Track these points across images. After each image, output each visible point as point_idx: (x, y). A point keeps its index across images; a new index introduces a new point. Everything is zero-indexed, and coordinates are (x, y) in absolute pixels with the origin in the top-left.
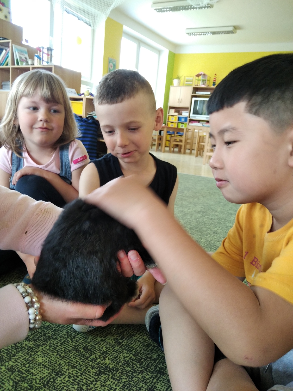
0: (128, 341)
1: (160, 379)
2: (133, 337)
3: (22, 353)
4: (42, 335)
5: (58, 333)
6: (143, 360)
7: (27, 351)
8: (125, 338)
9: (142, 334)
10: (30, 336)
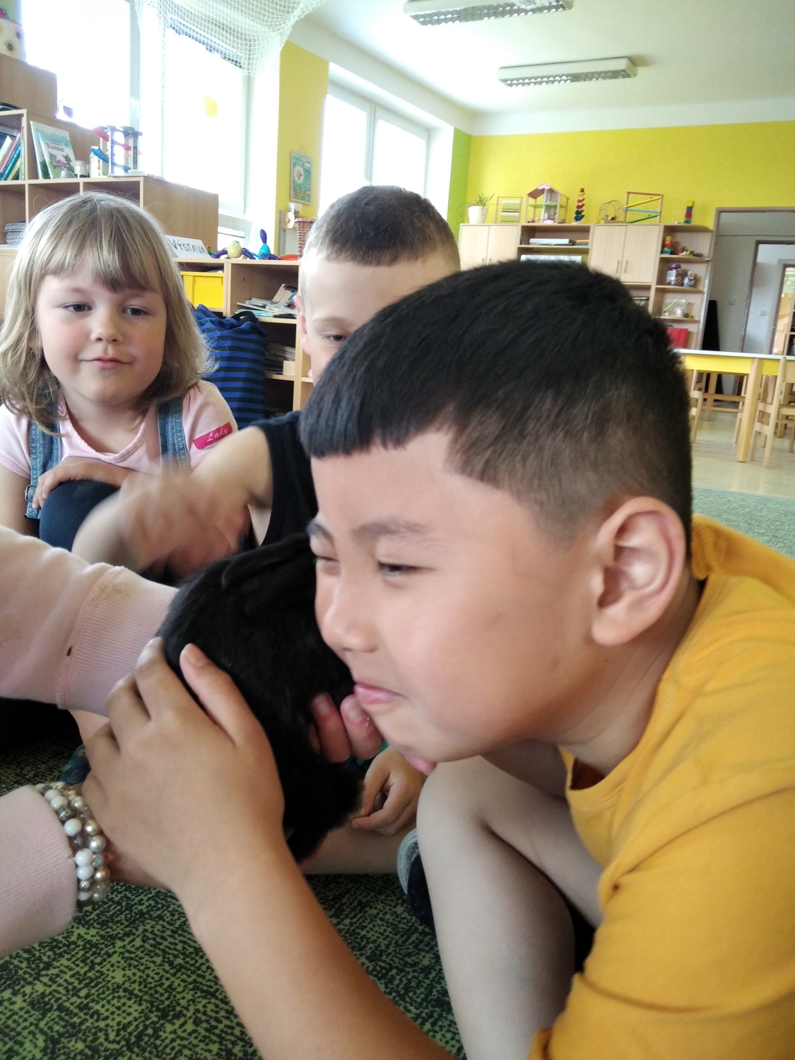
0: (355, 920)
1: (440, 1023)
2: (367, 909)
3: (69, 960)
4: (123, 909)
5: (167, 901)
6: (394, 972)
7: (82, 952)
8: (346, 912)
9: (392, 901)
10: (91, 913)
